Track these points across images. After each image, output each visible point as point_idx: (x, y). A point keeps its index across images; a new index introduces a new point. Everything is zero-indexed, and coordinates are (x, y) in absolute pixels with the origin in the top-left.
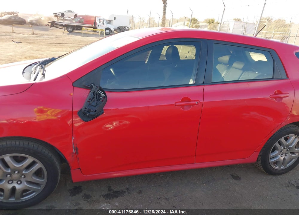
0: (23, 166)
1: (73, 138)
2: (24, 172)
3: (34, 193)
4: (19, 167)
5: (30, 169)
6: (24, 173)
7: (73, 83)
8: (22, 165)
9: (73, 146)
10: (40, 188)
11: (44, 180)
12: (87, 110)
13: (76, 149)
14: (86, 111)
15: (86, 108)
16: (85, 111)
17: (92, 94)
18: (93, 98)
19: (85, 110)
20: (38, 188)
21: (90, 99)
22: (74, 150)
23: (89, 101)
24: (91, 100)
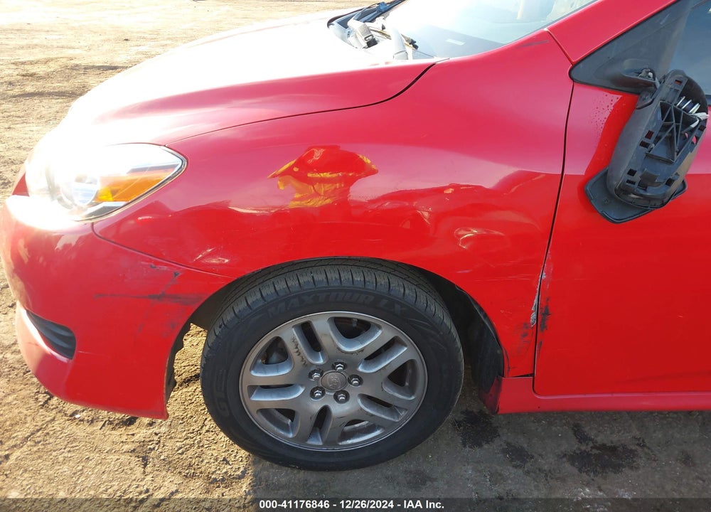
0: (362, 350)
1: (544, 277)
2: (360, 369)
3: (378, 432)
4: (352, 353)
5: (380, 363)
6: (361, 372)
7: (575, 65)
8: (360, 347)
9: (536, 301)
10: (397, 421)
11: (413, 398)
12: (637, 178)
13: (543, 314)
14: (633, 183)
15: (632, 173)
16: (628, 181)
17: (660, 115)
18: (665, 128)
19: (630, 178)
20: (392, 419)
21: (649, 135)
22: (534, 316)
23: (646, 141)
24: (654, 136)
